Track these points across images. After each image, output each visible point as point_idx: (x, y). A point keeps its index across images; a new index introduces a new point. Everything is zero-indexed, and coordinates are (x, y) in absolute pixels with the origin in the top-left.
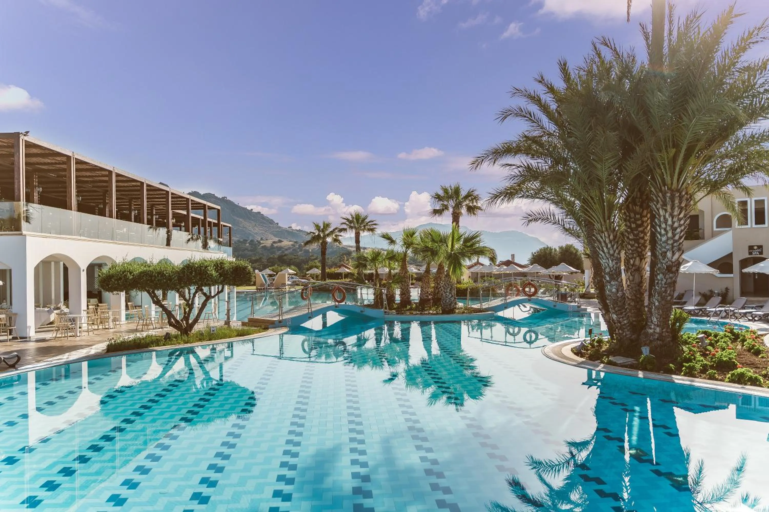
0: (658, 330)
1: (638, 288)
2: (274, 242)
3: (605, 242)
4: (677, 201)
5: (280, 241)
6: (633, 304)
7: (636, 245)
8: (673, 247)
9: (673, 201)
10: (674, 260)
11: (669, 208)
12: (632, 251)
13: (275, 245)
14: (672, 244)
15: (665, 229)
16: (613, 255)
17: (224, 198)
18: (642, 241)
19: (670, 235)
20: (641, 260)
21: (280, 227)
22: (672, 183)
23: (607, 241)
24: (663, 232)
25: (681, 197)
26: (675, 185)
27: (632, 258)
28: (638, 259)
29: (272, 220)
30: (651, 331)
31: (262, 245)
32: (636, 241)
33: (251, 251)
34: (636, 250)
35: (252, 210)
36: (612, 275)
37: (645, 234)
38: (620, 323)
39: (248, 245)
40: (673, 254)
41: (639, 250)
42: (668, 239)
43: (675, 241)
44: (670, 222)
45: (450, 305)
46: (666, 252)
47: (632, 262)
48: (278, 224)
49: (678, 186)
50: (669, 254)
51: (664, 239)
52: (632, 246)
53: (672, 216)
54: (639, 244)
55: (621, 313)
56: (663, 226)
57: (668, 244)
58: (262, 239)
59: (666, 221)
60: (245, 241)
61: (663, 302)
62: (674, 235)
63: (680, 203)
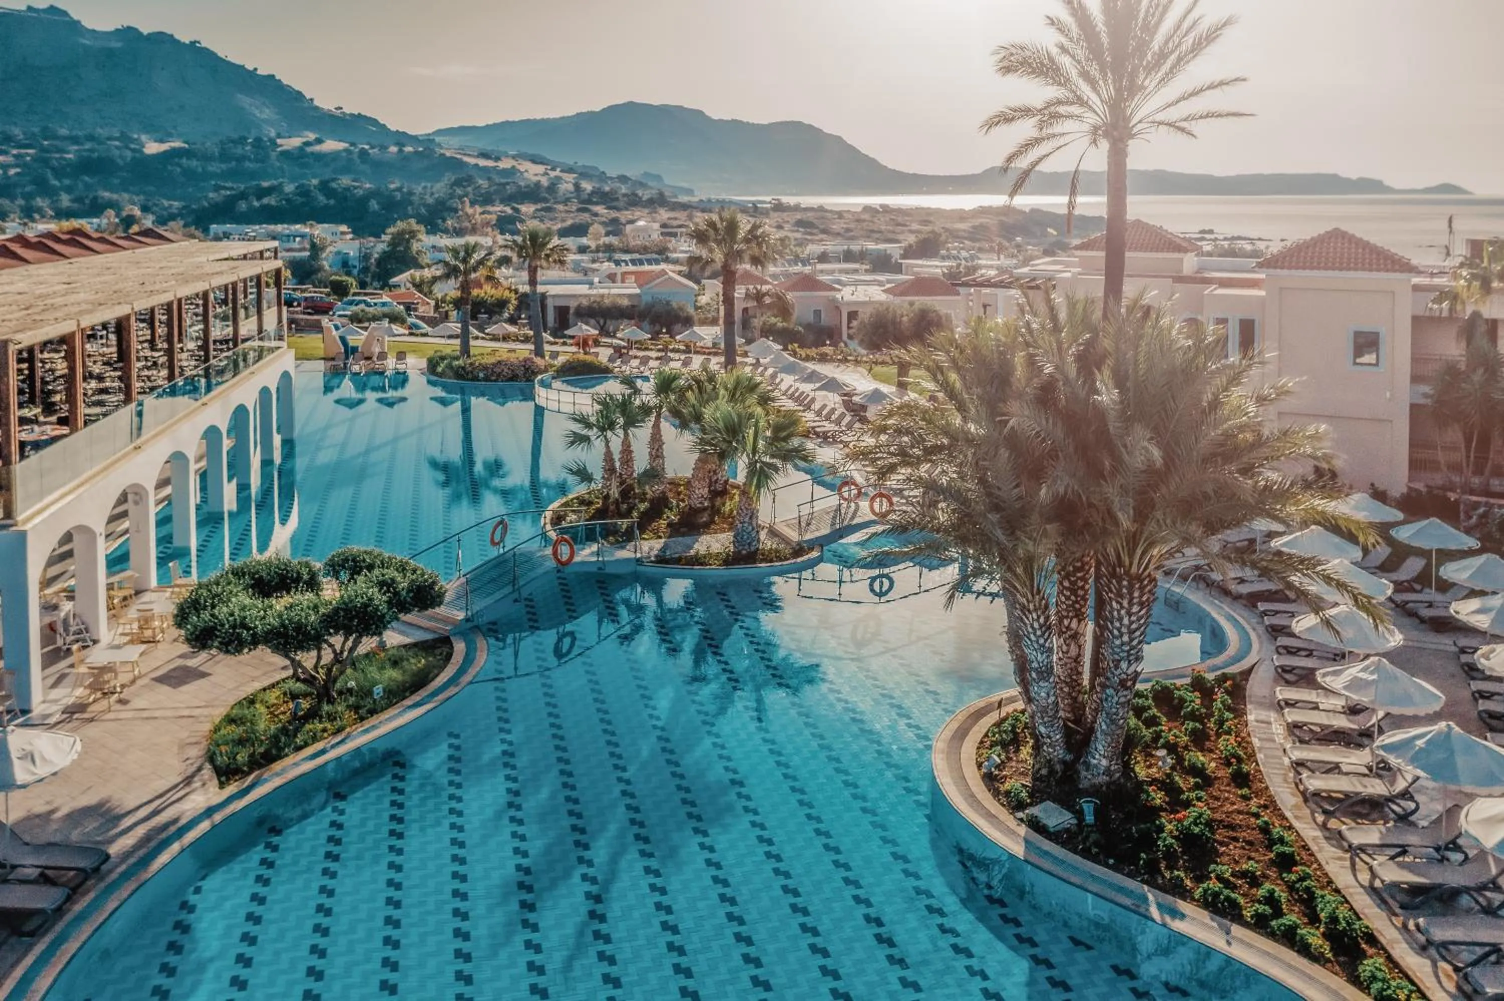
0: (1104, 762)
1: (1074, 664)
2: (307, 144)
3: (1032, 626)
4: (1136, 594)
5: (319, 141)
6: (1066, 690)
7: (1073, 598)
8: (1129, 655)
9: (1131, 593)
10: (1129, 672)
11: (1125, 603)
12: (1068, 606)
13: (309, 149)
14: (1128, 651)
15: (1119, 630)
16: (1043, 646)
17: (195, 42)
18: (1081, 593)
19: (1126, 638)
20: (1079, 621)
21: (317, 108)
22: (1131, 564)
23: (1036, 625)
24: (1116, 632)
25: (1142, 588)
26: (1134, 570)
27: (1067, 617)
28: (1075, 621)
29: (299, 93)
30: (1095, 762)
31: (279, 149)
32: (1074, 592)
33: (257, 161)
34: (1072, 606)
35: (256, 69)
36: (1042, 672)
37: (1086, 581)
38: (1050, 738)
39: (248, 148)
40: (1130, 664)
41: (1077, 606)
42: (1123, 644)
43: (1132, 648)
44: (1126, 621)
45: (749, 544)
46: (1120, 661)
47: (1066, 622)
48: (312, 100)
49: (1139, 569)
50: (1124, 665)
51: (1118, 642)
52: (1068, 598)
53: (1130, 614)
54: (1076, 596)
55: (1052, 726)
56: (1117, 624)
57: (1123, 651)
58: (279, 136)
59: (1120, 619)
60: (242, 140)
61: (1113, 727)
62: (1131, 640)
63: (1141, 596)
